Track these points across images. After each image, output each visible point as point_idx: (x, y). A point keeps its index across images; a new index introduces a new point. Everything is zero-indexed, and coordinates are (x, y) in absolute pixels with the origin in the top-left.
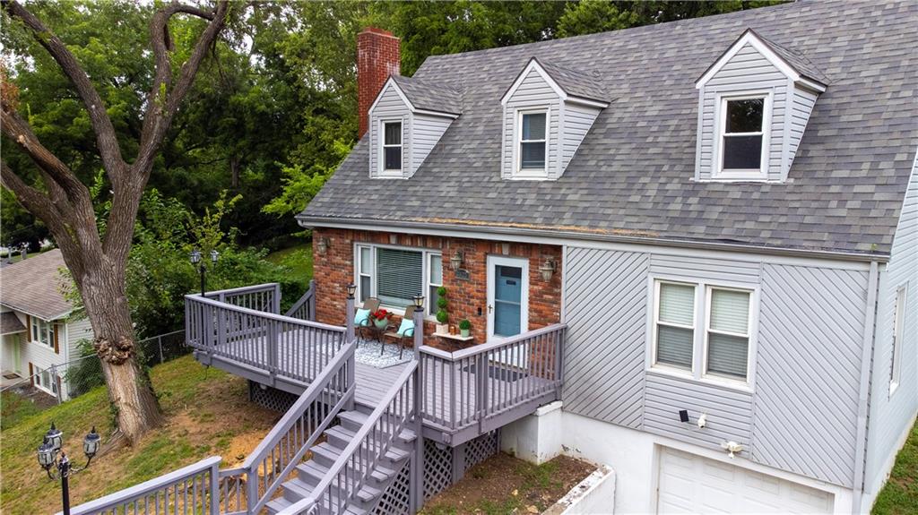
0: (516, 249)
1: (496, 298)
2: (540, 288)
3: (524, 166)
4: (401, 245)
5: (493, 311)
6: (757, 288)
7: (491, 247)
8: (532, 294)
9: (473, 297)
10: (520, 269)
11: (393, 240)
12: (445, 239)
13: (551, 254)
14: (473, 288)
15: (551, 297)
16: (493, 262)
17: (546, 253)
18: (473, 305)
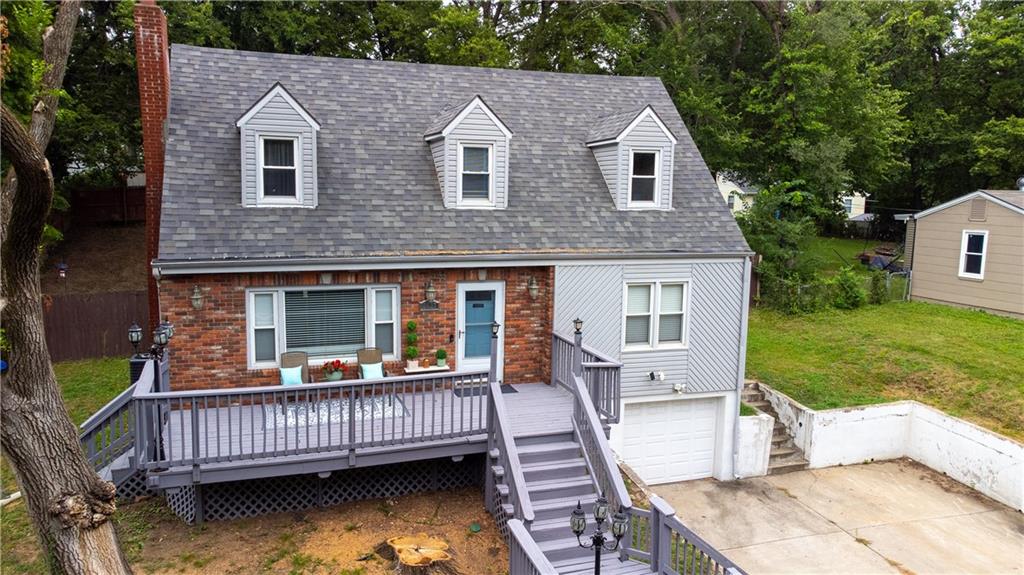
0: (492, 273)
1: (466, 321)
2: (518, 305)
3: (465, 195)
4: (338, 284)
5: (463, 336)
6: (690, 280)
7: (464, 274)
8: (509, 312)
9: (442, 326)
10: (494, 291)
11: (327, 279)
12: (405, 272)
13: (528, 275)
14: (442, 318)
15: (528, 312)
16: (462, 289)
17: (523, 274)
18: (442, 333)
